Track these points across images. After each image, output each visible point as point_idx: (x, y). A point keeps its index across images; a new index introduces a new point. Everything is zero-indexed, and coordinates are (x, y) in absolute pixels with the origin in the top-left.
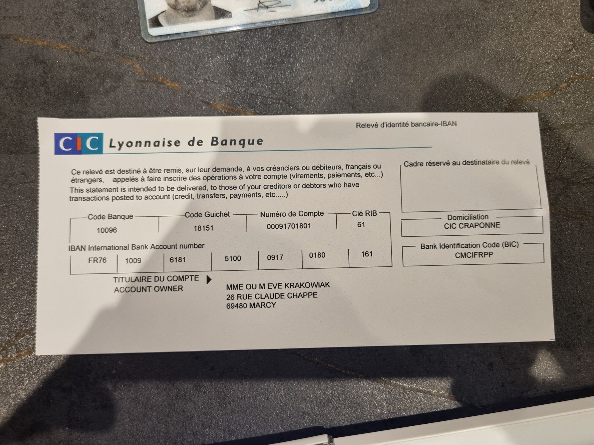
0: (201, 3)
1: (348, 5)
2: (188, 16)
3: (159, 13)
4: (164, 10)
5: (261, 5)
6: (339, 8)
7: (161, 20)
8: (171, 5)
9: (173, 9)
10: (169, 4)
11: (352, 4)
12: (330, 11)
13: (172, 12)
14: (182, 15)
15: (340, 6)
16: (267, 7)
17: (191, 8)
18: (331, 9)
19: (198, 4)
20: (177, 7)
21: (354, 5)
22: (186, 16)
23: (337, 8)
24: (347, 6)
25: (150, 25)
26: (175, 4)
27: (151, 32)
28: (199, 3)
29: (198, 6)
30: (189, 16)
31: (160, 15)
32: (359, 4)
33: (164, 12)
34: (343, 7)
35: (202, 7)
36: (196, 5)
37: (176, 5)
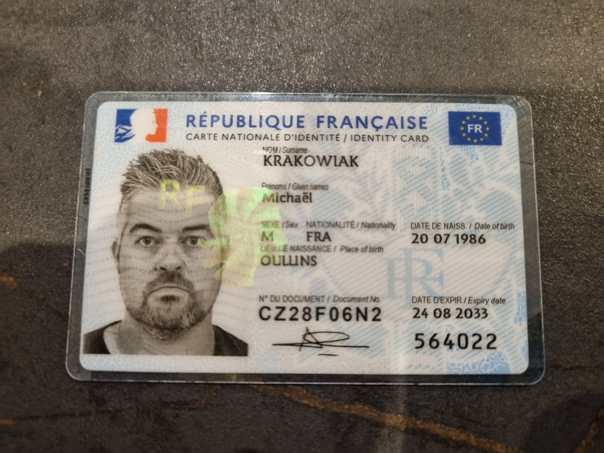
0: (192, 317)
1: (483, 363)
2: (162, 338)
3: (106, 324)
4: (117, 319)
5: (309, 338)
6: (464, 367)
7: (109, 339)
8: (133, 311)
9: (134, 321)
10: (129, 309)
11: (493, 364)
12: (444, 371)
13: (132, 325)
14: (151, 335)
15: (467, 365)
16: (320, 344)
17: (170, 323)
18: (448, 368)
19: (184, 317)
20: (143, 316)
21: (496, 366)
22: (158, 338)
23: (461, 367)
24: (482, 366)
25: (86, 346)
26: (141, 310)
27: (85, 363)
28: (188, 316)
29: (186, 322)
30: (164, 340)
31: (109, 329)
32: (507, 365)
33: (116, 323)
34: (474, 367)
35: (192, 325)
36: (181, 318)
37: (143, 313)
